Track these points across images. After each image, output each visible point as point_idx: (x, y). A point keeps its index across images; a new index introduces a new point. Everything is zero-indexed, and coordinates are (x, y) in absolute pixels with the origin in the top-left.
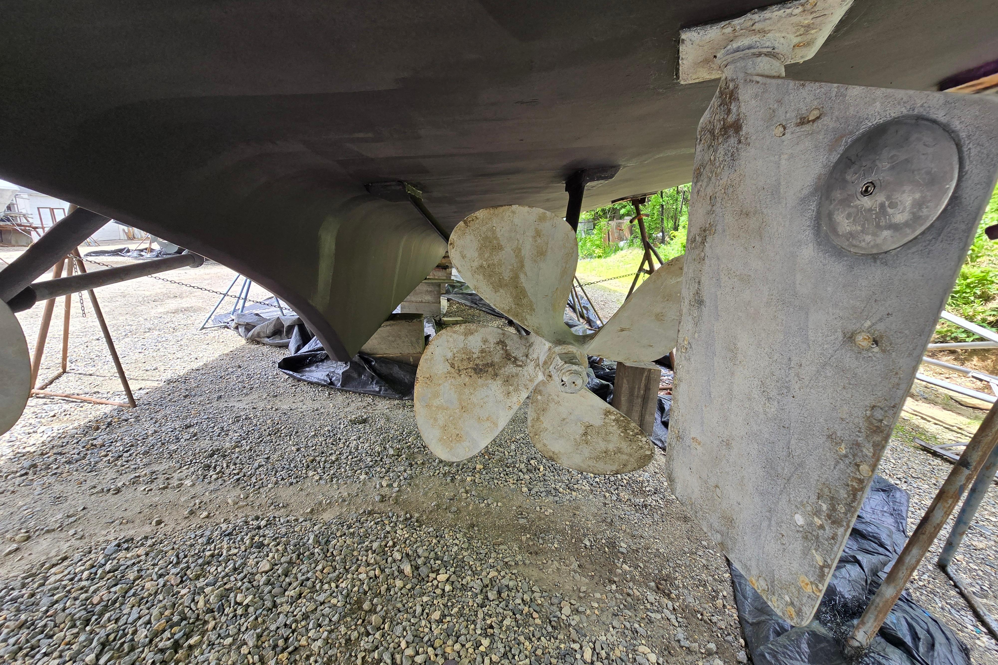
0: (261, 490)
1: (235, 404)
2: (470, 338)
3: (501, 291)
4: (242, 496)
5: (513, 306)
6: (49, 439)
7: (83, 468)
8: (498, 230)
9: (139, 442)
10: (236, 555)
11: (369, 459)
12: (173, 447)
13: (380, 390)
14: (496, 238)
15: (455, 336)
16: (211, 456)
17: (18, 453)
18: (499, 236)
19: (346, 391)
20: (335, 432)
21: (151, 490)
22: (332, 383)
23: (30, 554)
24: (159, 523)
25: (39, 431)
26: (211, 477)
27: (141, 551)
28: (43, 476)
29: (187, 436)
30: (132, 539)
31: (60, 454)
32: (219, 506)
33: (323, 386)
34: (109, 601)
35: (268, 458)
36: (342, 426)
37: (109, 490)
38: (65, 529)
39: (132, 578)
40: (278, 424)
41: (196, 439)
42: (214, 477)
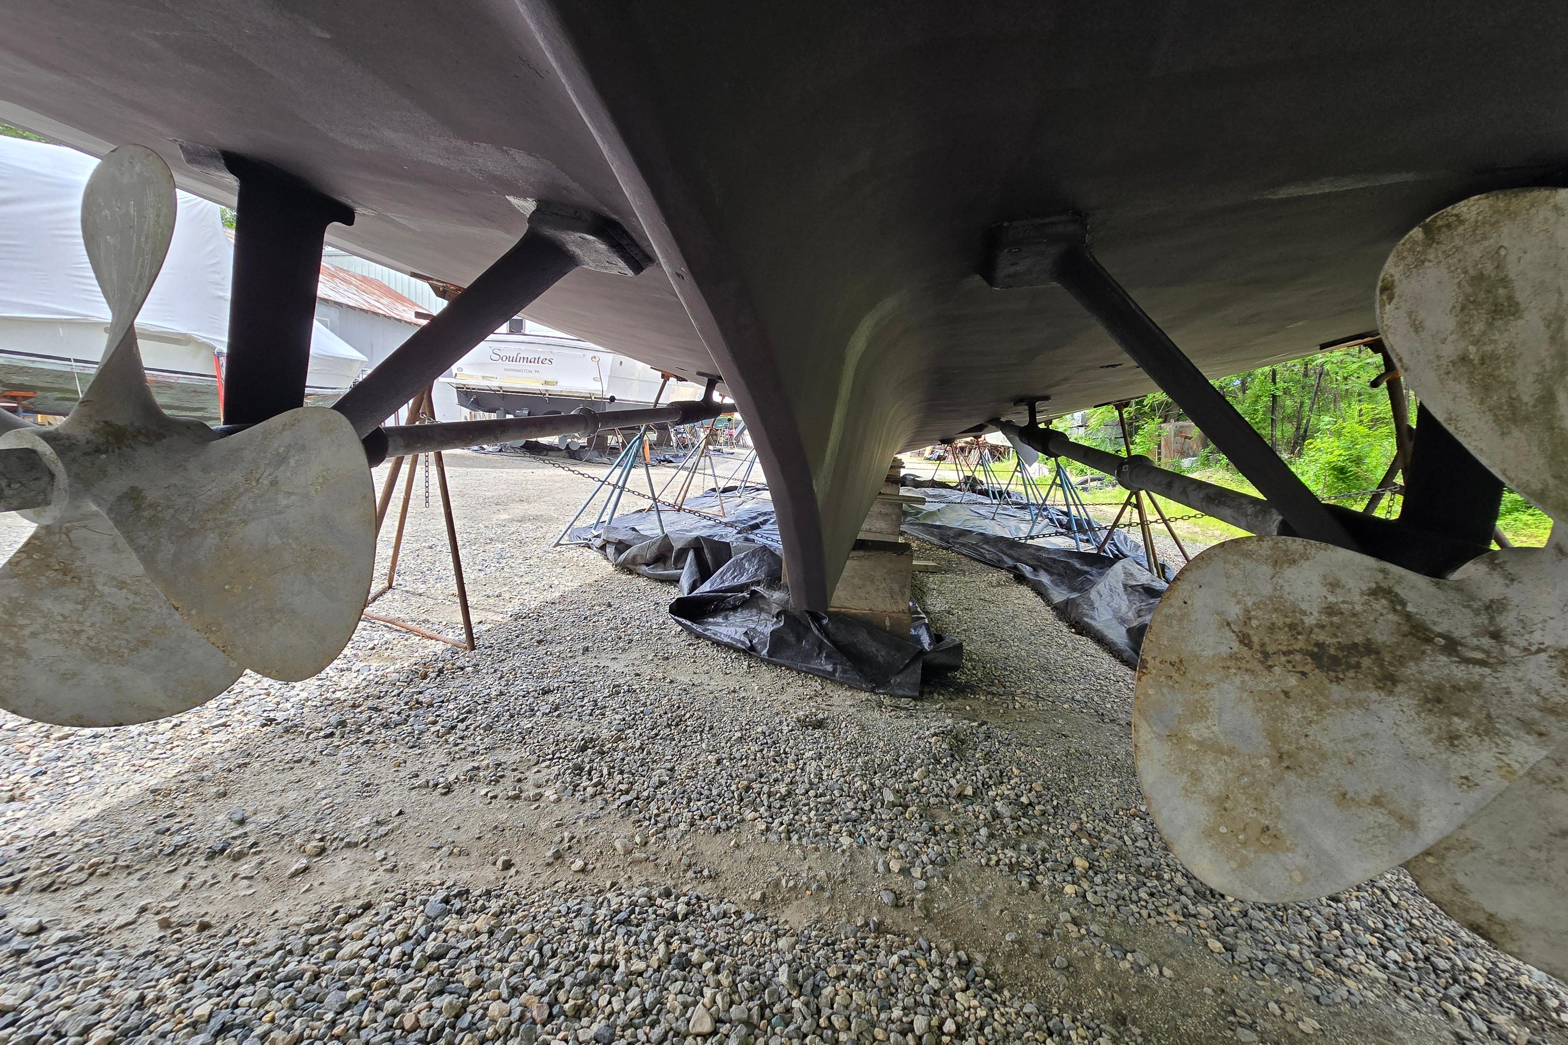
0: (668, 831)
1: (608, 663)
2: (1290, 572)
3: (1516, 433)
4: (638, 839)
5: (1552, 482)
6: (364, 683)
7: (403, 739)
8: (1512, 258)
9: (479, 707)
10: (641, 974)
11: (850, 805)
12: (526, 724)
13: (835, 670)
14: (1505, 282)
15: (1248, 564)
16: (583, 749)
17: (327, 699)
18: (1512, 276)
19: (776, 665)
20: (775, 736)
21: (495, 797)
22: (752, 648)
23: (322, 884)
24: (507, 865)
25: (354, 668)
26: (585, 789)
27: (482, 922)
28: (352, 743)
29: (546, 709)
30: (467, 892)
31: (376, 709)
32: (601, 852)
33: (737, 650)
34: (428, 1028)
35: (672, 770)
36: (786, 729)
37: (436, 785)
38: (371, 847)
39: (467, 983)
40: (679, 707)
41: (558, 716)
42: (590, 790)
